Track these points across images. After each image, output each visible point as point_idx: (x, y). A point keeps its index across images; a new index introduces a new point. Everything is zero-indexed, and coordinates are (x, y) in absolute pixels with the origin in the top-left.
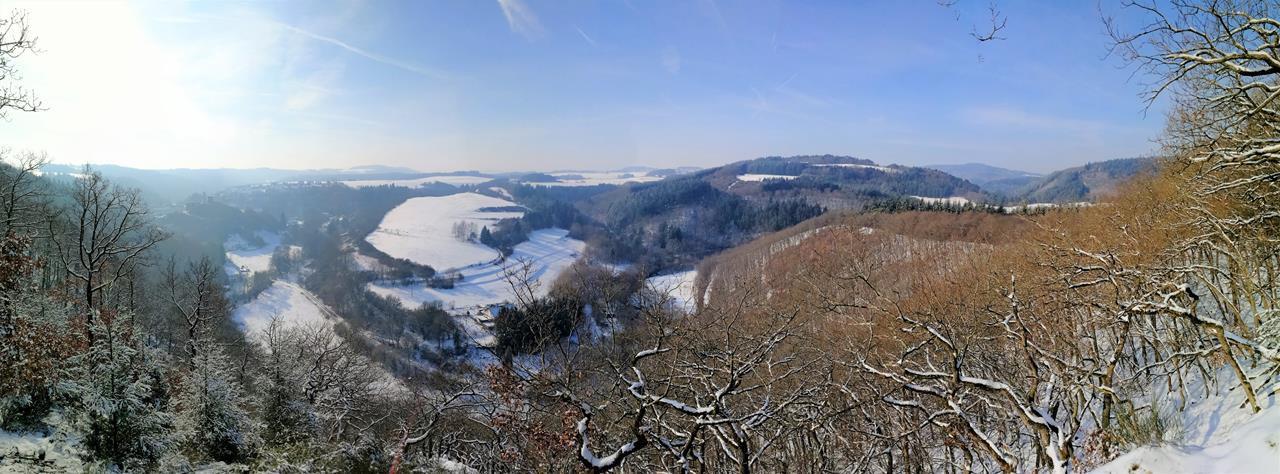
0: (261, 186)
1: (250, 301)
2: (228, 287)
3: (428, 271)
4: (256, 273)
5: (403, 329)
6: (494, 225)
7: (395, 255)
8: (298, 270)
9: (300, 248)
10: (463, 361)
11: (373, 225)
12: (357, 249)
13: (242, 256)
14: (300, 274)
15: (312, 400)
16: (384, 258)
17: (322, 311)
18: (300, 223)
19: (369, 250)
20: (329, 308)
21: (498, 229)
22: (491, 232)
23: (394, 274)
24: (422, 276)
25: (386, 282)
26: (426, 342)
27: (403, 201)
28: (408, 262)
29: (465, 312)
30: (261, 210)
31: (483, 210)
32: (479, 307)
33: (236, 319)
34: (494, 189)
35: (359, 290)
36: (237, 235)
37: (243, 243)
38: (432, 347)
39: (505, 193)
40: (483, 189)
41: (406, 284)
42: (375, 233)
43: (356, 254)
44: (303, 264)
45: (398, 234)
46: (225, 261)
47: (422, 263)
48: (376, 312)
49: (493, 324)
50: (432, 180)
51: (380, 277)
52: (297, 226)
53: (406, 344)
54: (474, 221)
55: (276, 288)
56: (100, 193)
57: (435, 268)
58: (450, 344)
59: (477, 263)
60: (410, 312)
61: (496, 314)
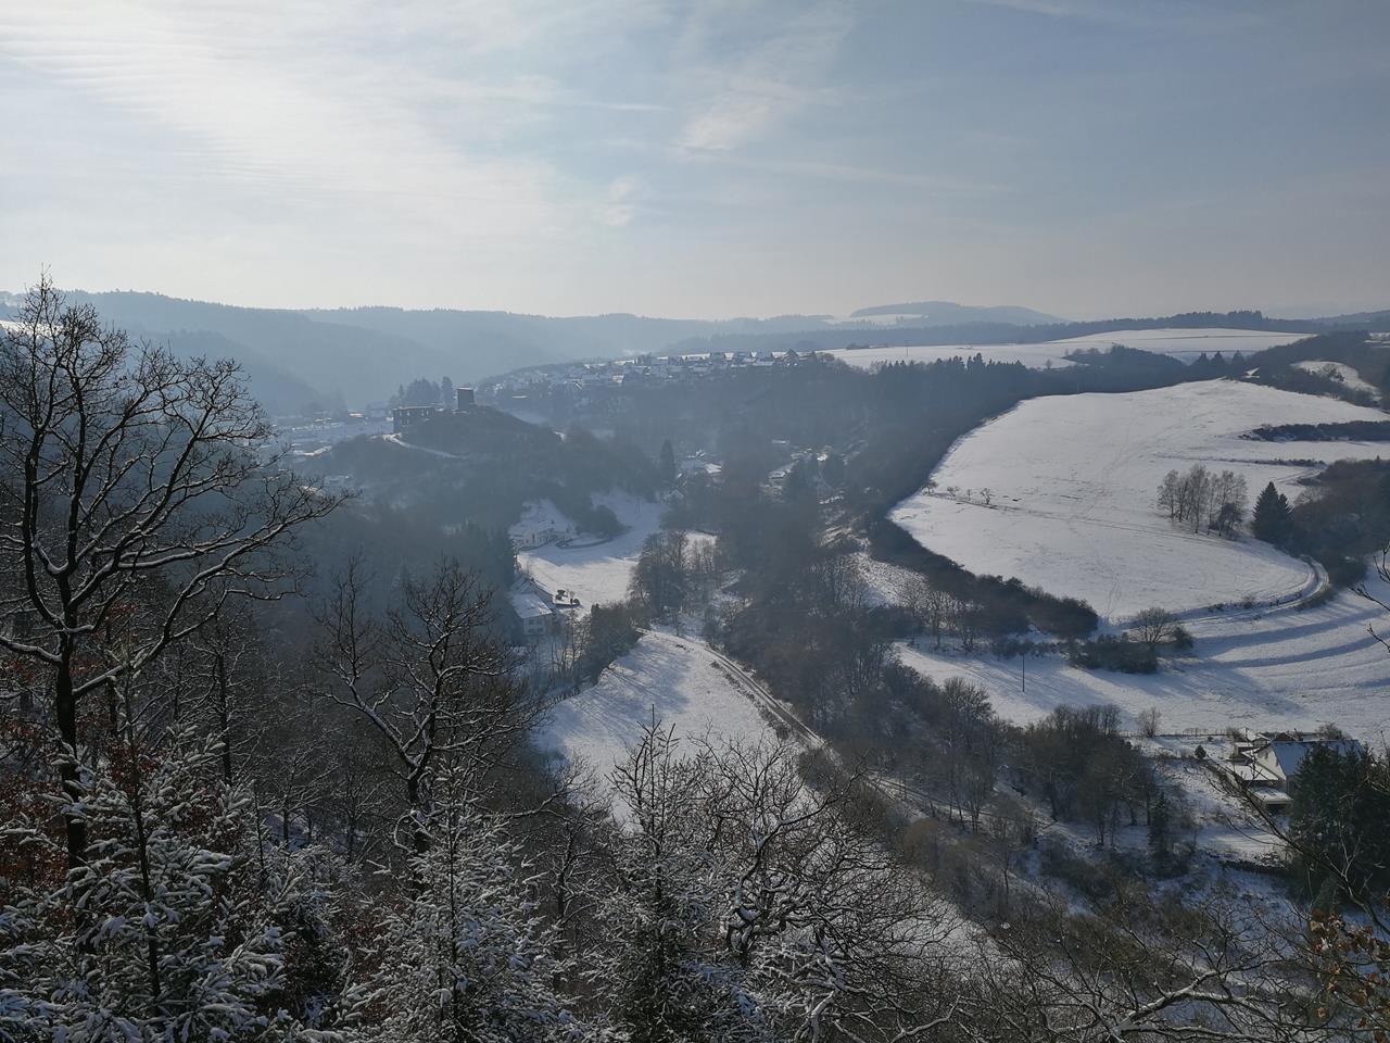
0: (610, 367)
1: (578, 692)
2: (521, 651)
3: (1075, 619)
4: (595, 608)
5: (993, 781)
6: (1303, 482)
8: (705, 600)
9: (712, 540)
10: (1176, 899)
11: (915, 478)
12: (864, 542)
13: (559, 564)
14: (710, 611)
15: (744, 958)
16: (942, 572)
17: (766, 715)
18: (713, 469)
19: (901, 548)
20: (787, 707)
21: (1317, 495)
22: (1291, 501)
23: (968, 619)
24: (1054, 632)
25: (945, 641)
26: (1060, 829)
28: (1014, 585)
29: (1191, 749)
30: (611, 433)
31: (1267, 434)
32: (1238, 737)
33: (540, 741)
34: (1313, 367)
35: (869, 661)
36: (547, 504)
37: (562, 525)
38: (1079, 842)
39: (1351, 379)
40: (1274, 370)
41: (1007, 653)
42: (919, 499)
43: (862, 558)
44: (720, 581)
45: (986, 503)
46: (514, 579)
47: (1059, 592)
48: (917, 725)
49: (1281, 796)
50: (1102, 342)
51: (929, 626)
52: (705, 476)
53: (999, 826)
54: (1236, 470)
55: (647, 651)
56: (92, 376)
57: (1100, 609)
58: (1137, 841)
59: (1237, 599)
60: (1014, 733)
61: (1295, 769)
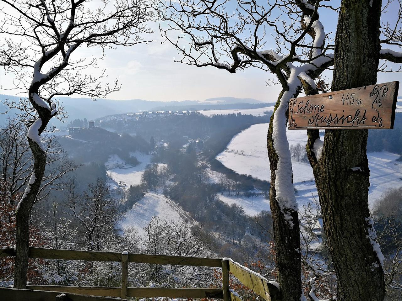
0: (135, 115)
4: (131, 187)
5: (245, 232)
7: (240, 171)
8: (164, 183)
9: (166, 165)
11: (223, 147)
12: (209, 166)
13: (120, 174)
14: (166, 186)
16: (230, 173)
17: (182, 216)
18: (166, 145)
19: (219, 167)
20: (188, 213)
23: (238, 186)
24: (261, 190)
25: (231, 193)
26: (262, 244)
27: (248, 127)
28: (250, 177)
30: (135, 134)
32: (309, 217)
35: (210, 199)
36: (116, 156)
37: (121, 162)
41: (248, 196)
42: (224, 153)
43: (208, 170)
44: (168, 178)
45: (242, 154)
46: (106, 178)
48: (224, 217)
51: (227, 189)
52: (164, 147)
53: (247, 245)
55: (146, 199)
60: (251, 219)
61: (322, 225)
